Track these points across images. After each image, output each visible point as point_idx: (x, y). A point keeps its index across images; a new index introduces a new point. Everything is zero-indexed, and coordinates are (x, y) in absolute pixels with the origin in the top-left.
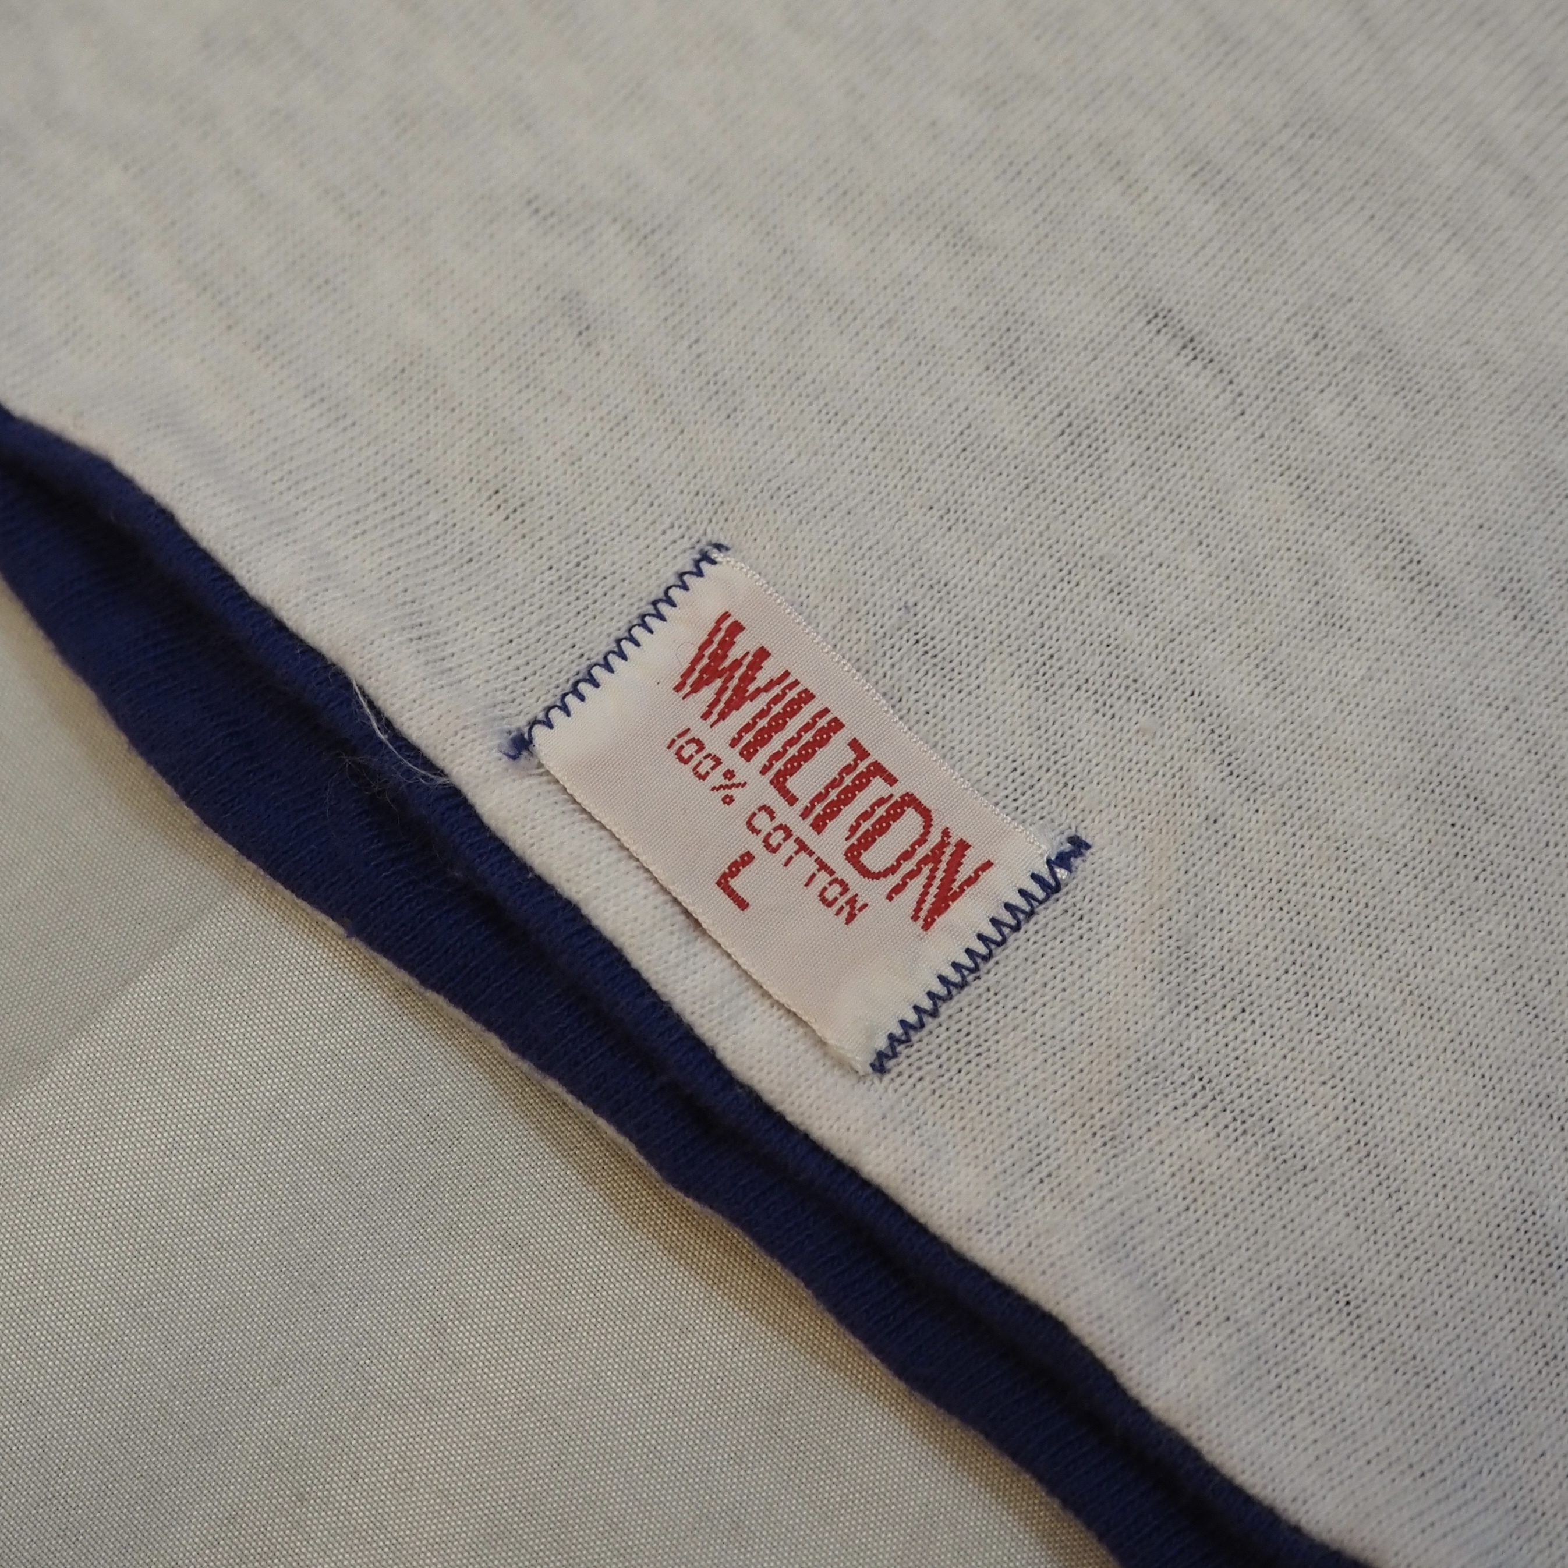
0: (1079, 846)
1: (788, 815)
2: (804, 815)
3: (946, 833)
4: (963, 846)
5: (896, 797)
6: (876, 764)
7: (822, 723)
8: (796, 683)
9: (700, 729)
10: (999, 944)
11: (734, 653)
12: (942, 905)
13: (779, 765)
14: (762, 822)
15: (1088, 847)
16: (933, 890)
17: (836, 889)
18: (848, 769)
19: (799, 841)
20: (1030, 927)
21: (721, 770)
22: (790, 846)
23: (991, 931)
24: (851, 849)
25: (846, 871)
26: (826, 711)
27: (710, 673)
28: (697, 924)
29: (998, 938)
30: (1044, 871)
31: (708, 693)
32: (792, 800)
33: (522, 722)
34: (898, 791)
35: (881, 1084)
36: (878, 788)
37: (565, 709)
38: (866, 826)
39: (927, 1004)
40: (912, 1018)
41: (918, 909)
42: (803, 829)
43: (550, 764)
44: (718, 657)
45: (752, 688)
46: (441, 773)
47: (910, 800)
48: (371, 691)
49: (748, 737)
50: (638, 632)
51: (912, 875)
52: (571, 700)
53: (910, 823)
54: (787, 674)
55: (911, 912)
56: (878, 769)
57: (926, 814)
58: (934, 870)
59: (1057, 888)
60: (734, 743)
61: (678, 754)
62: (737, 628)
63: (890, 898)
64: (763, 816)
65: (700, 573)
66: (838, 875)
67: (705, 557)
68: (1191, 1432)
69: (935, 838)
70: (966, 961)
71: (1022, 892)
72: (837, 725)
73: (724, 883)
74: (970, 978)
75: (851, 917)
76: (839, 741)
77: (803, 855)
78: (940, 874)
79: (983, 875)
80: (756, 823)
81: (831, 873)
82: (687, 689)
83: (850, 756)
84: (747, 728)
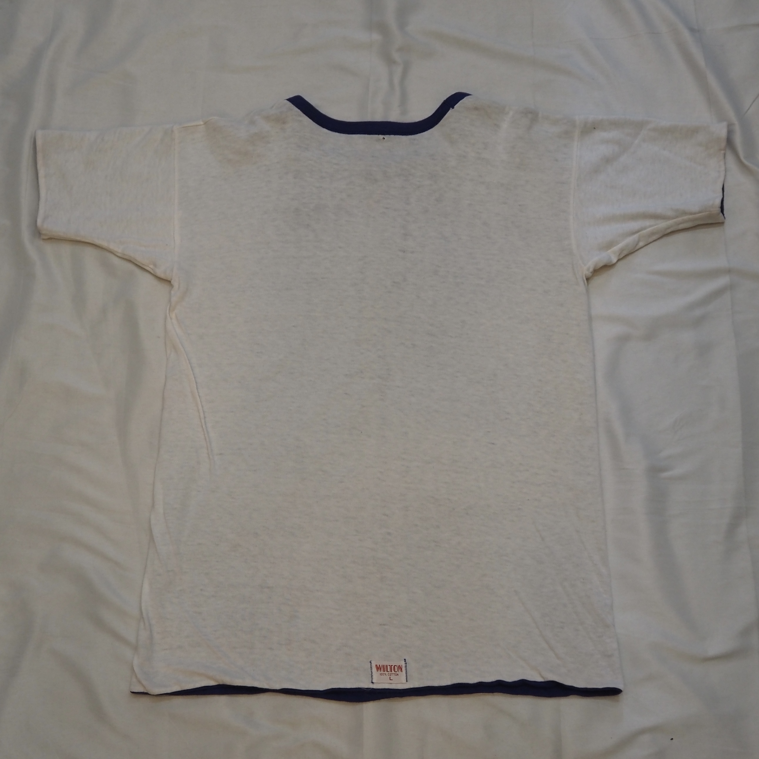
0: (405, 659)
1: (390, 673)
4: (400, 666)
9: (381, 673)
14: (389, 674)
22: (391, 674)
25: (396, 673)
27: (378, 669)
31: (379, 670)
32: (389, 672)
33: (371, 681)
34: (394, 666)
35: (408, 682)
36: (392, 667)
42: (391, 673)
46: (370, 688)
47: (395, 666)
48: (362, 687)
53: (396, 667)
56: (391, 666)
57: (396, 666)
62: (377, 665)
67: (371, 663)
68: (440, 685)
72: (387, 665)
73: (390, 680)
76: (388, 666)
83: (389, 666)
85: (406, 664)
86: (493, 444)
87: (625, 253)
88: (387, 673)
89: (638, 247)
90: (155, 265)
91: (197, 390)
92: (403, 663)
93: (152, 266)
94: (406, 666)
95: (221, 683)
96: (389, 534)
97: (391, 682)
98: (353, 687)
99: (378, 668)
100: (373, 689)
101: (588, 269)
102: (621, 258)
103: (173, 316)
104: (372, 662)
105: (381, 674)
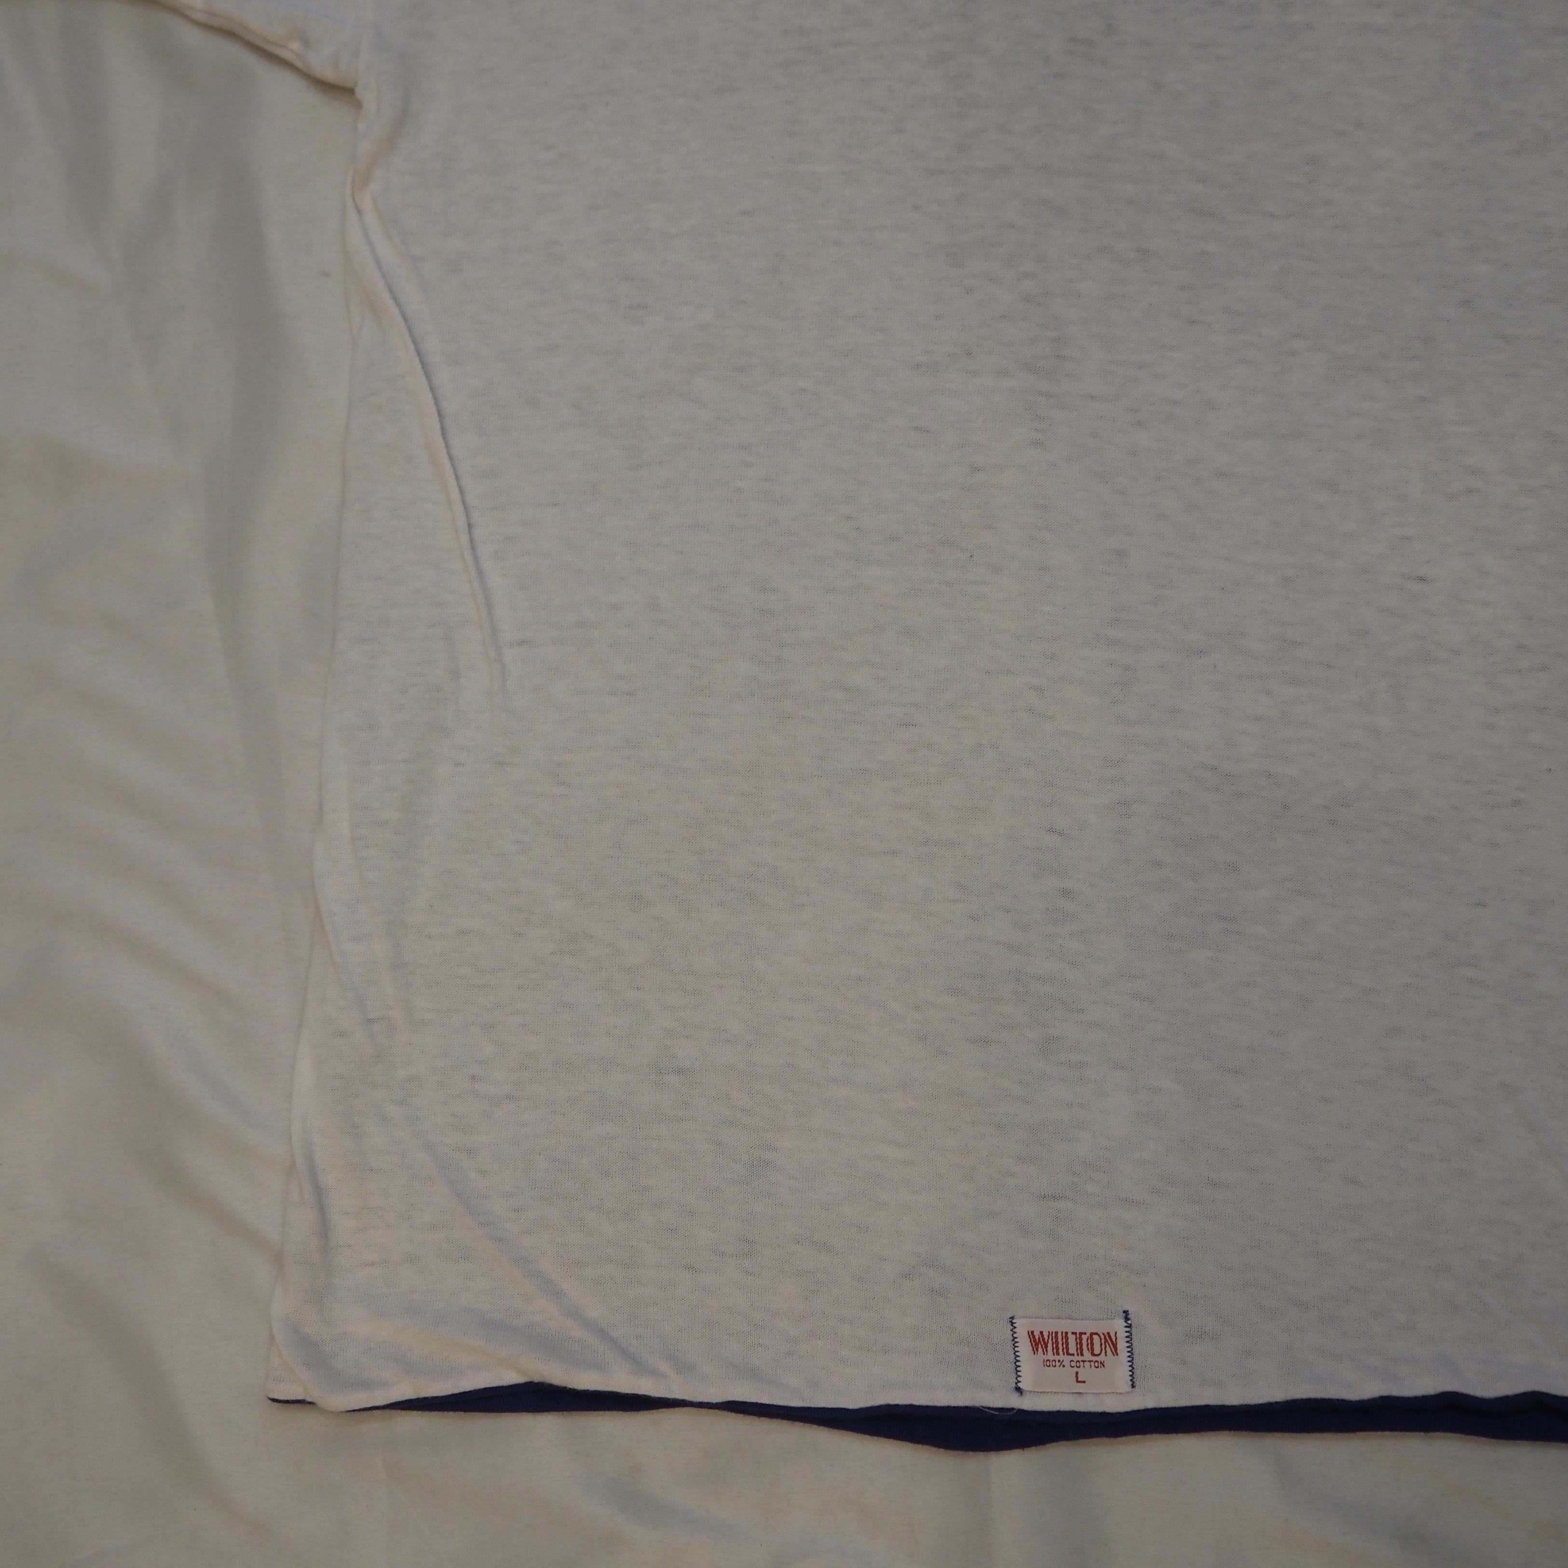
0: (1126, 1312)
1: (1076, 1358)
2: (1078, 1355)
3: (1103, 1334)
4: (1108, 1333)
5: (1089, 1336)
6: (1080, 1333)
7: (1064, 1335)
8: (1052, 1332)
9: (1046, 1357)
10: (1131, 1345)
11: (1037, 1337)
12: (1116, 1349)
13: (1065, 1351)
14: (1073, 1364)
15: (1128, 1311)
16: (1112, 1347)
17: (1096, 1364)
18: (1076, 1339)
19: (1082, 1361)
20: (1133, 1336)
21: (1057, 1362)
22: (1082, 1363)
23: (1128, 1345)
24: (1091, 1353)
26: (1062, 1332)
27: (1037, 1344)
28: (1080, 1393)
29: (1130, 1344)
30: (1126, 1324)
31: (1040, 1349)
32: (1073, 1355)
33: (1014, 1385)
34: (1088, 1334)
35: (1137, 1389)
36: (1084, 1337)
37: (1019, 1376)
38: (1089, 1347)
39: (1131, 1368)
40: (1131, 1373)
41: (1113, 1353)
42: (1080, 1358)
43: (1027, 1389)
44: (1035, 1341)
45: (1046, 1341)
46: (1013, 1409)
47: (1092, 1334)
48: (984, 1404)
49: (1055, 1351)
50: (1016, 1349)
51: (1105, 1347)
52: (1019, 1373)
53: (1096, 1338)
54: (1049, 1332)
55: (1112, 1355)
56: (1081, 1334)
57: (1096, 1334)
58: (1108, 1342)
59: (1131, 1325)
60: (1054, 1354)
61: (1047, 1366)
62: (1032, 1332)
63: (1106, 1356)
64: (1072, 1363)
65: (1015, 1327)
66: (1094, 1361)
67: (1012, 1323)
68: (1245, 1402)
69: (1102, 1337)
70: (1129, 1354)
71: (1126, 1332)
72: (1067, 1333)
73: (1078, 1381)
74: (1133, 1356)
75: (1104, 1366)
76: (1070, 1335)
77: (1085, 1363)
78: (1110, 1342)
79: (1117, 1335)
80: (1072, 1365)
81: (1092, 1361)
82: (1036, 1352)
83: (1074, 1336)
84: (1053, 1349)
85: (1128, 1329)
86: (1422, 579)
88: (1067, 1359)
90: (306, 42)
91: (444, 439)
92: (1119, 1326)
93: (295, 46)
94: (1130, 1337)
96: (1066, 893)
97: (1080, 1388)
98: (953, 1403)
99: (1037, 1342)
100: (1021, 1412)
103: (366, 203)
104: (1018, 1322)
105: (1047, 1364)
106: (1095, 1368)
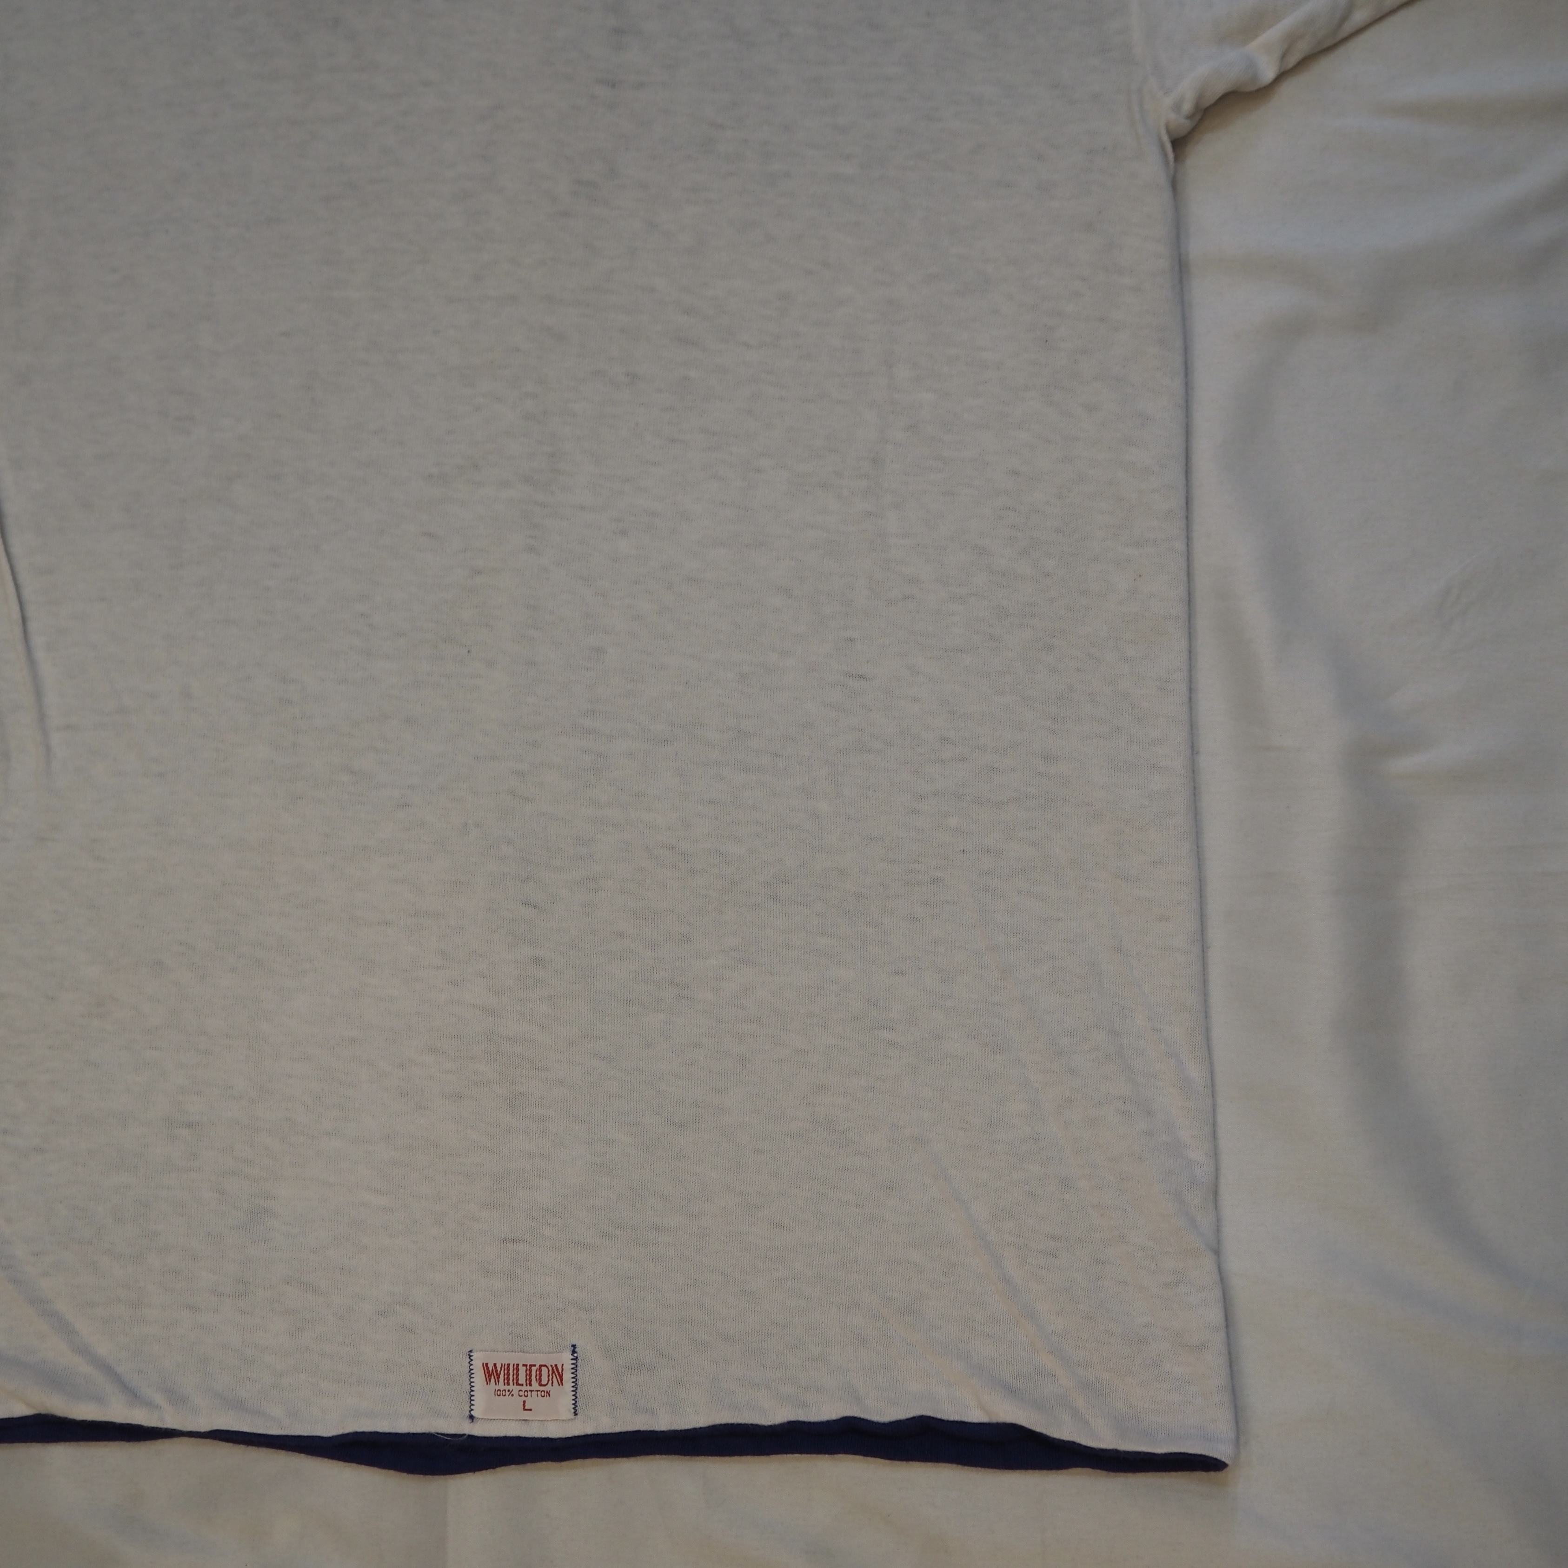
0: (574, 1346)
1: (524, 1388)
2: (527, 1385)
3: (551, 1366)
4: (556, 1365)
5: (538, 1368)
6: (530, 1365)
7: (515, 1367)
8: (505, 1364)
9: (497, 1388)
10: (576, 1376)
11: (490, 1369)
12: (562, 1380)
13: (515, 1381)
14: (521, 1393)
15: (575, 1345)
16: (558, 1377)
17: (543, 1393)
18: (526, 1371)
19: (530, 1391)
20: (578, 1368)
21: (507, 1391)
22: (529, 1393)
23: (573, 1376)
24: (539, 1384)
25: (542, 1388)
26: (514, 1365)
27: (490, 1376)
28: (526, 1420)
29: (575, 1376)
30: (572, 1357)
31: (493, 1380)
32: (522, 1385)
33: (468, 1413)
34: (537, 1366)
35: (579, 1416)
36: (534, 1369)
37: (473, 1405)
38: (538, 1377)
39: (574, 1398)
40: (574, 1402)
41: (559, 1383)
42: (529, 1388)
43: (479, 1417)
44: (488, 1372)
45: (499, 1372)
46: (464, 1435)
47: (541, 1366)
48: (439, 1431)
49: (506, 1381)
50: (472, 1380)
51: (552, 1378)
52: (472, 1402)
53: (544, 1369)
54: (502, 1364)
55: (558, 1385)
56: (531, 1366)
58: (555, 1374)
59: (577, 1358)
60: (505, 1385)
61: (498, 1395)
62: (487, 1364)
63: (552, 1386)
64: (520, 1392)
65: (472, 1360)
66: (541, 1390)
67: (470, 1356)
68: (673, 1428)
69: (550, 1369)
70: (574, 1384)
71: (572, 1364)
72: (518, 1365)
73: (525, 1409)
74: (577, 1386)
75: (549, 1395)
76: (520, 1367)
77: (533, 1392)
78: (557, 1374)
79: (564, 1367)
80: (521, 1395)
81: (539, 1391)
82: (489, 1383)
83: (525, 1368)
84: (504, 1380)
85: (574, 1362)
86: (862, 677)
87: (1303, 48)
88: (516, 1388)
89: (1348, 28)
92: (566, 1359)
94: (575, 1369)
95: (43, 1411)
96: (538, 961)
97: (526, 1415)
98: (413, 1430)
99: (491, 1373)
100: (471, 1437)
101: (1177, 107)
102: (1290, 66)
104: (475, 1355)
105: (498, 1393)
106: (542, 1398)
